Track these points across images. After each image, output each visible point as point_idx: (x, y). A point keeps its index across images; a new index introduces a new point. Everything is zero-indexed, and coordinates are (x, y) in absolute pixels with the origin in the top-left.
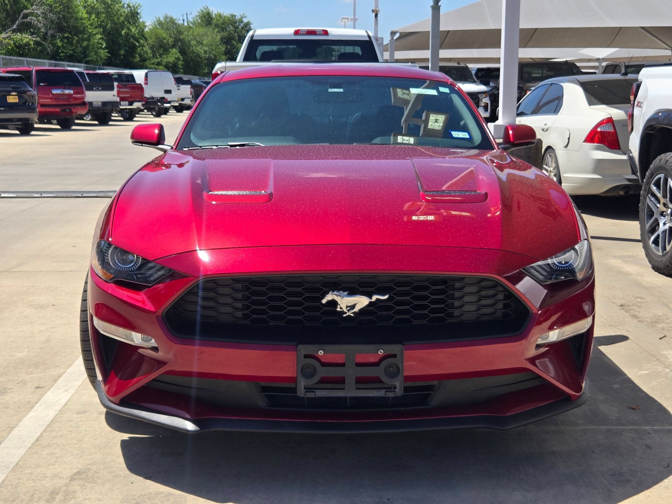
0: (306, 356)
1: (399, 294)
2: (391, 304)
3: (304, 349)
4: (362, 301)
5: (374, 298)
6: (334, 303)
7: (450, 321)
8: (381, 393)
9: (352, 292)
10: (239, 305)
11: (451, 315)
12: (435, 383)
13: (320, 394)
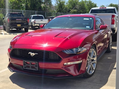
0: (24, 62)
1: (40, 53)
2: (38, 55)
3: (24, 61)
4: (34, 54)
5: (36, 54)
6: (30, 54)
7: (48, 59)
8: (35, 70)
9: (32, 52)
10: (19, 53)
11: (49, 58)
12: (47, 69)
13: (26, 68)
